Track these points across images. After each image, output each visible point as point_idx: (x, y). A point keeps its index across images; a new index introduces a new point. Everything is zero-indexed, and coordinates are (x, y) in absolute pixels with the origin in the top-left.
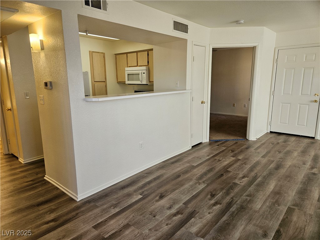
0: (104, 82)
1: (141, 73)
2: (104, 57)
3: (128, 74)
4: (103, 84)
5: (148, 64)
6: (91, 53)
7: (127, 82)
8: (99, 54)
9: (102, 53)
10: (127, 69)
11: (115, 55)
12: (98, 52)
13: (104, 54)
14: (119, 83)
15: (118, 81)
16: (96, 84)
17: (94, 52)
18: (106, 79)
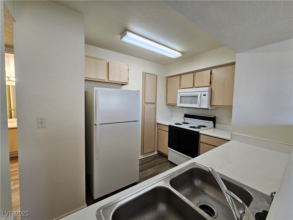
0: (154, 104)
1: (201, 96)
2: (156, 79)
3: (181, 96)
4: (153, 105)
5: (210, 85)
6: (145, 74)
7: (179, 105)
8: (152, 75)
9: (155, 75)
10: (179, 91)
11: (166, 78)
12: (151, 74)
13: (157, 76)
14: (168, 105)
15: (168, 103)
16: (147, 106)
17: (147, 73)
18: (156, 100)
